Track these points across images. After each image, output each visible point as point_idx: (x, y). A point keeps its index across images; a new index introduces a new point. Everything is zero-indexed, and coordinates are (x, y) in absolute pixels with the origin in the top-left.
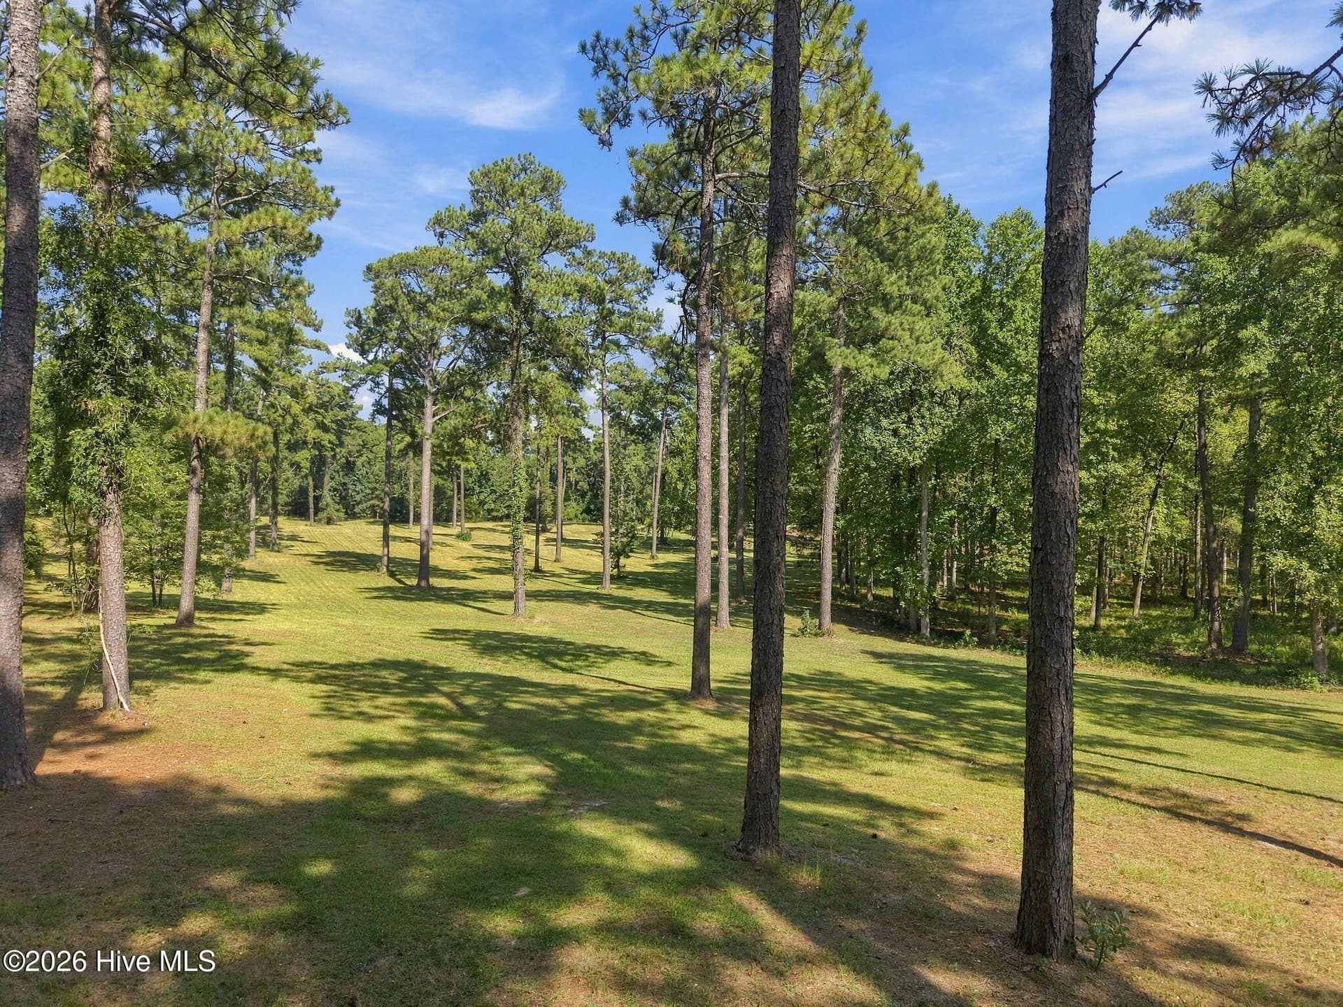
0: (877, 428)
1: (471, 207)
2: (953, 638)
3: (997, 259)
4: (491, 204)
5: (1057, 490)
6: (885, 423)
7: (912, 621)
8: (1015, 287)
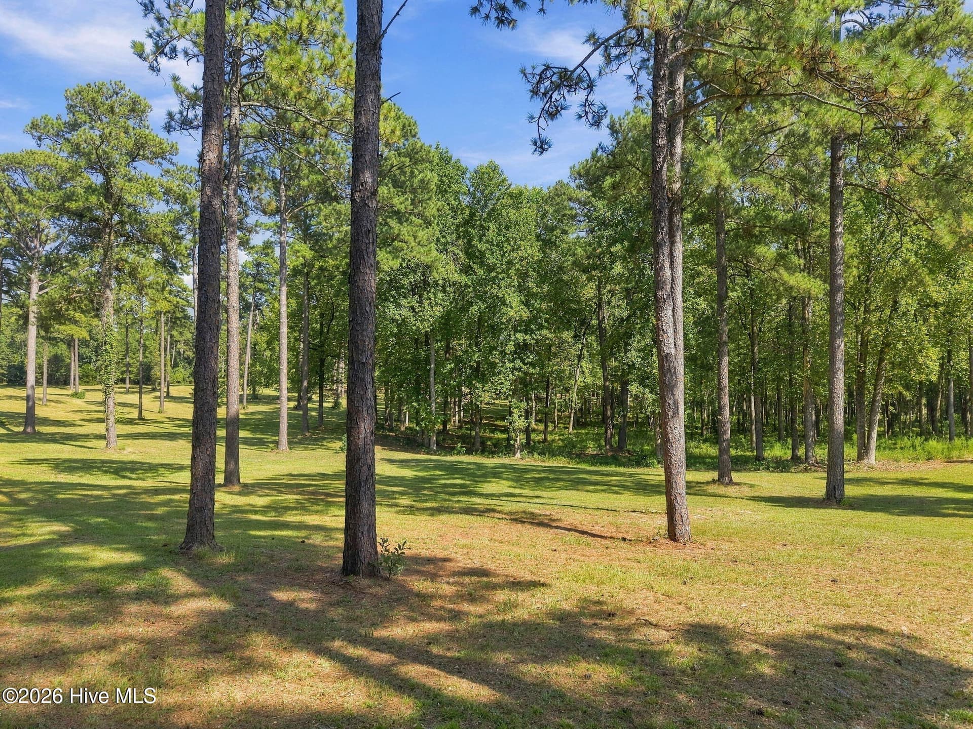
0: (398, 305)
1: (67, 118)
2: (450, 450)
3: (479, 194)
4: (83, 117)
5: (360, 284)
6: (404, 302)
7: (426, 441)
8: (489, 214)
